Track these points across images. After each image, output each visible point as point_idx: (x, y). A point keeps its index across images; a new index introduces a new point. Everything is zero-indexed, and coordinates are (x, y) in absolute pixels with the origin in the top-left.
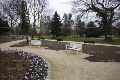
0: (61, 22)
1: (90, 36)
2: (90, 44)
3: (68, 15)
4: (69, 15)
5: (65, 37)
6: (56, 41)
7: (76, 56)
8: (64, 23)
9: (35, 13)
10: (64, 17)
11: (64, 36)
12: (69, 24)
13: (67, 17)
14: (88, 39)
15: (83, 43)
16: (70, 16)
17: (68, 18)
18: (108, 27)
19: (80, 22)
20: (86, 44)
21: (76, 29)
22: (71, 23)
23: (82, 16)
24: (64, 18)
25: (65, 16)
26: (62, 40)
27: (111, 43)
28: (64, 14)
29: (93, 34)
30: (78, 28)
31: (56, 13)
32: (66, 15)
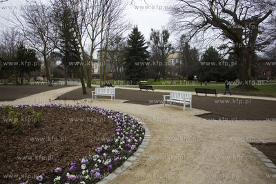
0: (147, 50)
1: (208, 80)
2: (208, 95)
3: (161, 32)
4: (163, 33)
5: (155, 81)
6: (139, 89)
7: (181, 112)
8: (152, 52)
9: (93, 31)
10: (151, 37)
11: (153, 80)
12: (163, 53)
13: (157, 38)
14: (203, 85)
15: (195, 93)
16: (166, 35)
17: (160, 40)
18: (245, 60)
19: (187, 50)
20: (199, 94)
21: (178, 64)
22: (166, 51)
23: (191, 37)
24: (151, 39)
25: (155, 36)
26: (151, 88)
27: (251, 92)
28: (151, 32)
29: (215, 75)
30: (184, 62)
31: (136, 30)
32: (155, 33)
